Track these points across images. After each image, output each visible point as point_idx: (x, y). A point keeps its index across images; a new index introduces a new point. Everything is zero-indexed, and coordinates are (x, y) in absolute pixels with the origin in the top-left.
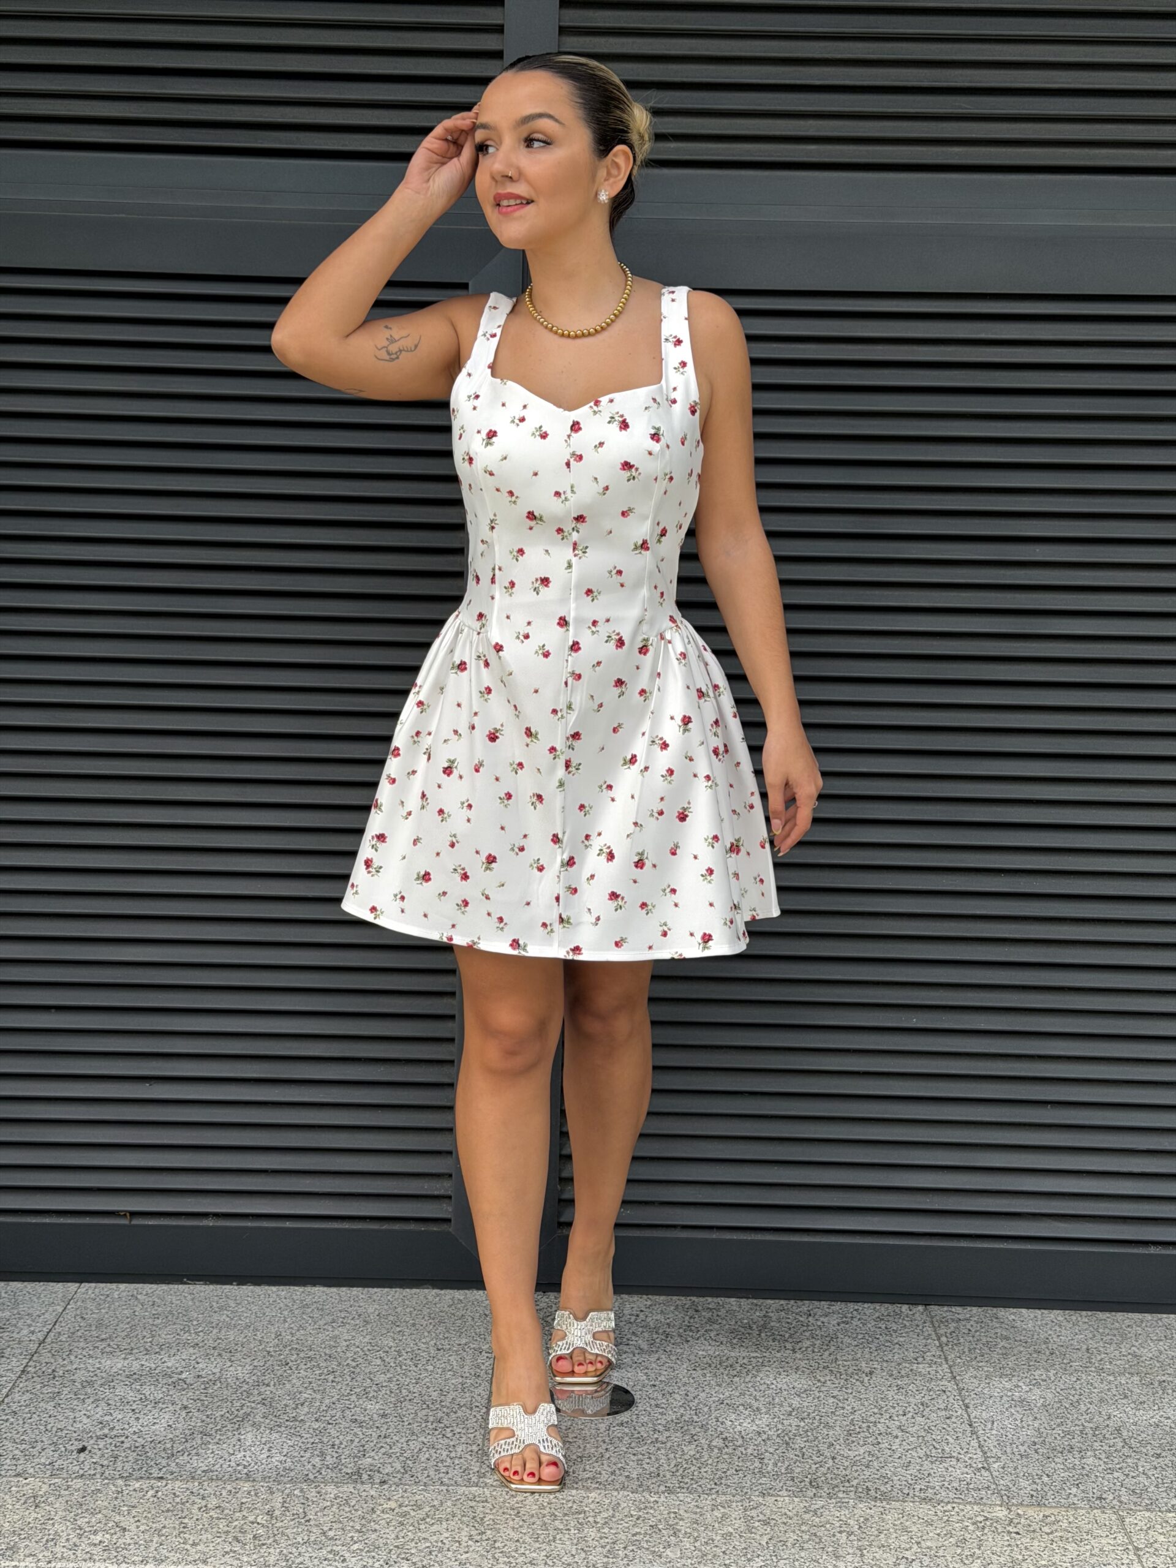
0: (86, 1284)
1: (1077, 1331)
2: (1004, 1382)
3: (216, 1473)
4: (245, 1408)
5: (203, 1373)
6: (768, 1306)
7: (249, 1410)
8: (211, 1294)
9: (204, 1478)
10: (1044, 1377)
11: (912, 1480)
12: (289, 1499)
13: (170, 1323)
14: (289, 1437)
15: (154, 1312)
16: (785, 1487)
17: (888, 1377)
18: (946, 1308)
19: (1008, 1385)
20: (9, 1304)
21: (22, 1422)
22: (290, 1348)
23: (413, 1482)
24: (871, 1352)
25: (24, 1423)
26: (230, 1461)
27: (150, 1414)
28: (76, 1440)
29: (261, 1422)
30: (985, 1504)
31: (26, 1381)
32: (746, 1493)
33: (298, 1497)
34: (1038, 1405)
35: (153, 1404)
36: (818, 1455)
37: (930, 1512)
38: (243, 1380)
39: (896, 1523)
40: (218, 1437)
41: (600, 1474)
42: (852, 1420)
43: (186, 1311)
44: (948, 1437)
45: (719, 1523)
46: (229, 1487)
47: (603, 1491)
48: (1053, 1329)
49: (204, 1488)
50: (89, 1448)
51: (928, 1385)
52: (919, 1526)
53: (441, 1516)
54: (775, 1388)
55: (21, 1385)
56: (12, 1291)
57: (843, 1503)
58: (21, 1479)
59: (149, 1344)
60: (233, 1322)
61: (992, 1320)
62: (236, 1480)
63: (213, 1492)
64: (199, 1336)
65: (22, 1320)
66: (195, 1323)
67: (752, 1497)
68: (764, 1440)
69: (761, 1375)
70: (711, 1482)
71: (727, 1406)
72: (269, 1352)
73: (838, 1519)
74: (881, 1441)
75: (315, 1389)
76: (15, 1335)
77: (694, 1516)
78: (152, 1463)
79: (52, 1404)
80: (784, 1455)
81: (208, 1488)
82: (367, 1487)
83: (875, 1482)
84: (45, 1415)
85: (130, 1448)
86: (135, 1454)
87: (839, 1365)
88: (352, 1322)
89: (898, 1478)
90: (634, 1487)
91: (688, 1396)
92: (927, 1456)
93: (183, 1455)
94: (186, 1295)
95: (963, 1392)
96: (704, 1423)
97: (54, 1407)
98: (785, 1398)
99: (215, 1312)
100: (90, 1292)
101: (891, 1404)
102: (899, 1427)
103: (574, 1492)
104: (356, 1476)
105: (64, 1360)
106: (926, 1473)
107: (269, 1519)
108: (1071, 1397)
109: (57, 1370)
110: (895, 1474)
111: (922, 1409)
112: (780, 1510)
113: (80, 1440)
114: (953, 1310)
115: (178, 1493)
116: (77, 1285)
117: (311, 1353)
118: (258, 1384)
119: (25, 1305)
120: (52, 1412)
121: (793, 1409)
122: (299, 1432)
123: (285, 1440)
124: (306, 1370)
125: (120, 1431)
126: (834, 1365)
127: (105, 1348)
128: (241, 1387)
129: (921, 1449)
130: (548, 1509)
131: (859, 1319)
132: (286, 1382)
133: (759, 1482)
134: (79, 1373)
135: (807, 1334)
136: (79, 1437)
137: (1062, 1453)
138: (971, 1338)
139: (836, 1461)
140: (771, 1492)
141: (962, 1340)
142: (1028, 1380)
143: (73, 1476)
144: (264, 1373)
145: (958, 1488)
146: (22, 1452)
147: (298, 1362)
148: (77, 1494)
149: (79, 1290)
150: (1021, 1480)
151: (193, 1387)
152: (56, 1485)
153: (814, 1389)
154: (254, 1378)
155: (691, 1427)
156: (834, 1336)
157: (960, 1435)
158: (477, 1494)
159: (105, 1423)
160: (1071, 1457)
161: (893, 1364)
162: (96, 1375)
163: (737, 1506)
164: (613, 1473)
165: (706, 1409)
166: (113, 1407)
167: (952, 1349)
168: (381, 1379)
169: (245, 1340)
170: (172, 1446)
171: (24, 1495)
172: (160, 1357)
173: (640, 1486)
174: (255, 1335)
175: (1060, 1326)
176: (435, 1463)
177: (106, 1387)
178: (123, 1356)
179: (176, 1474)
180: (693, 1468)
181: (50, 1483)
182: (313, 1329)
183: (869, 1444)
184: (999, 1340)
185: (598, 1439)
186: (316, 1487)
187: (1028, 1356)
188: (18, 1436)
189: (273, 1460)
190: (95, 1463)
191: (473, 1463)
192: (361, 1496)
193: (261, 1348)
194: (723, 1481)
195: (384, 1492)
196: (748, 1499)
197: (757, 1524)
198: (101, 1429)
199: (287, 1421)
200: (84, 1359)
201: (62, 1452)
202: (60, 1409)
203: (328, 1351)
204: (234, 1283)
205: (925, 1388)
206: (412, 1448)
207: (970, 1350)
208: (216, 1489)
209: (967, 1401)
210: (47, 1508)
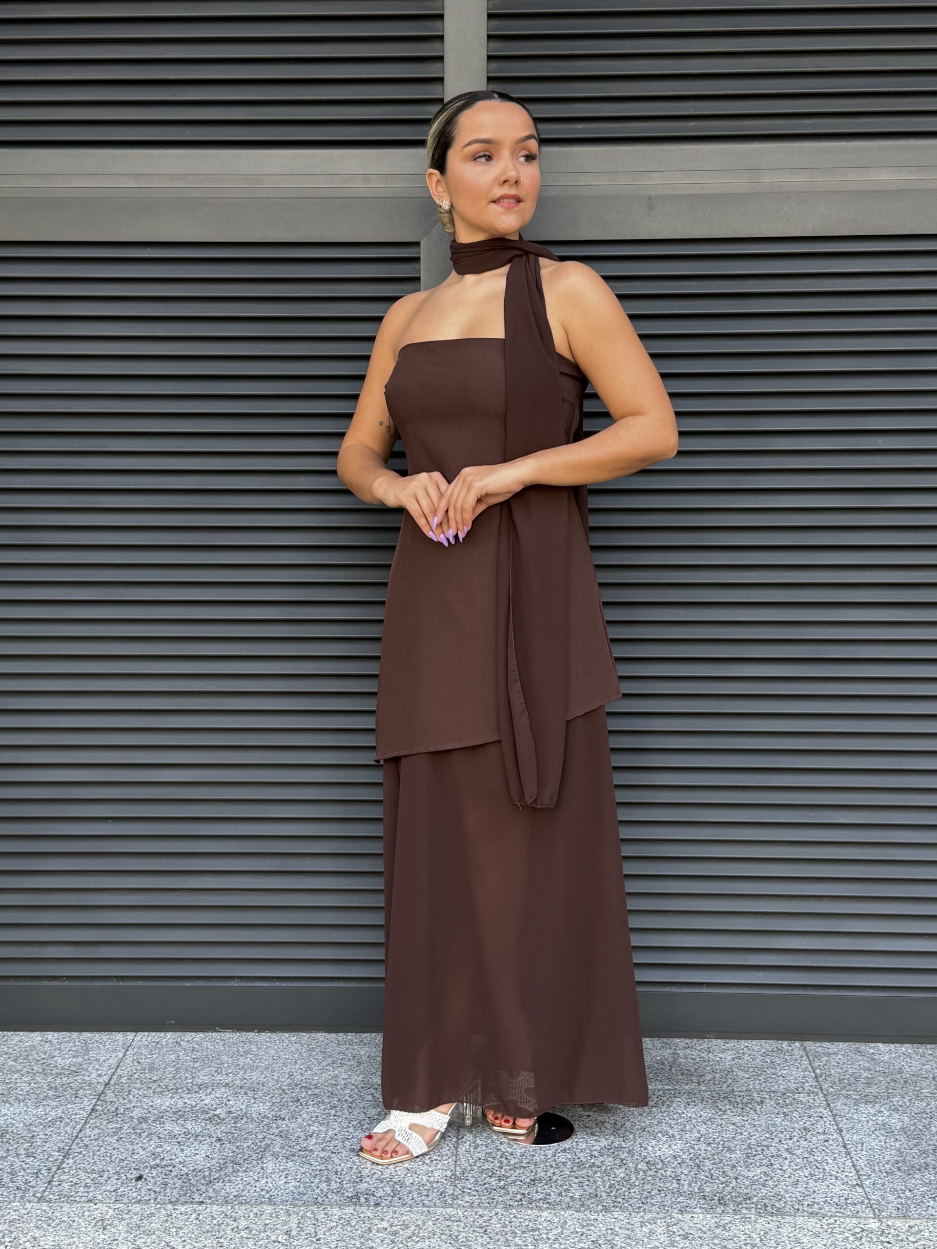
0: (141, 1033)
1: (924, 1062)
2: (869, 1109)
3: (245, 1198)
4: (266, 1139)
5: (233, 1109)
6: (676, 1045)
7: (270, 1141)
8: (238, 1040)
9: (235, 1202)
10: (900, 1103)
11: (801, 1196)
12: (303, 1220)
13: (206, 1066)
14: (302, 1165)
15: (194, 1056)
16: (698, 1205)
17: (775, 1106)
18: (818, 1044)
19: (872, 1111)
20: (82, 1051)
21: (92, 1154)
22: (300, 1086)
23: (401, 1204)
24: (761, 1084)
25: (94, 1155)
26: (255, 1187)
27: (192, 1146)
28: (134, 1169)
29: (279, 1152)
30: (860, 1217)
31: (95, 1118)
32: (668, 1211)
33: (310, 1218)
34: (898, 1128)
35: (194, 1138)
36: (724, 1176)
37: (817, 1225)
38: (264, 1115)
39: (790, 1235)
40: (246, 1166)
41: (550, 1195)
42: (749, 1144)
43: (218, 1055)
44: (827, 1158)
45: (648, 1238)
46: (255, 1210)
47: (552, 1211)
48: (905, 1060)
49: (236, 1211)
50: (145, 1176)
51: (808, 1112)
52: (808, 1238)
53: (424, 1234)
54: (686, 1117)
55: (91, 1122)
56: (84, 1040)
57: (746, 1218)
58: (92, 1204)
59: (190, 1084)
60: (255, 1064)
61: (855, 1054)
62: (261, 1203)
63: (242, 1215)
64: (229, 1077)
65: (92, 1065)
66: (226, 1065)
67: (673, 1214)
68: (679, 1164)
69: (674, 1106)
70: (639, 1202)
71: (648, 1134)
72: (284, 1090)
73: (743, 1233)
74: (773, 1162)
75: (321, 1122)
76: (86, 1078)
77: (627, 1232)
78: (194, 1189)
79: (115, 1138)
80: (696, 1176)
81: (238, 1211)
82: (364, 1209)
83: (771, 1199)
84: (110, 1148)
85: (176, 1176)
86: (181, 1181)
87: (735, 1096)
88: (349, 1063)
89: (789, 1195)
90: (578, 1207)
91: (616, 1125)
92: (811, 1174)
93: (218, 1182)
94: (219, 1041)
95: (837, 1118)
96: (630, 1148)
97: (117, 1140)
98: (694, 1126)
99: (241, 1056)
100: (144, 1041)
101: (779, 1129)
102: (787, 1150)
103: (529, 1212)
104: (355, 1200)
105: (124, 1099)
106: (811, 1190)
107: (287, 1238)
108: (924, 1121)
109: (119, 1108)
110: (786, 1192)
111: (804, 1134)
112: (696, 1226)
113: (138, 1170)
114: (824, 1045)
115: (215, 1216)
116: (134, 1034)
117: (317, 1091)
118: (277, 1118)
119: (94, 1052)
120: (116, 1145)
121: (701, 1135)
122: (309, 1160)
123: (298, 1168)
124: (313, 1106)
125: (169, 1161)
126: (731, 1096)
127: (156, 1088)
128: (262, 1121)
129: (807, 1169)
130: (509, 1227)
131: (749, 1055)
132: (298, 1116)
133: (678, 1201)
134: (137, 1110)
135: (708, 1068)
136: (137, 1167)
137: (919, 1170)
138: (839, 1070)
139: (739, 1181)
140: (688, 1209)
141: (832, 1072)
142: (888, 1106)
143: (133, 1201)
144: (281, 1108)
145: (839, 1203)
146: (92, 1180)
147: (307, 1099)
148: (135, 1217)
149: (135, 1039)
150: (888, 1195)
151: (225, 1121)
152: (120, 1209)
153: (717, 1117)
154: (273, 1113)
155: (620, 1153)
156: (730, 1070)
157: (837, 1155)
158: (452, 1214)
159: (157, 1154)
160: (927, 1174)
161: (779, 1094)
162: (149, 1112)
163: (661, 1222)
164: (560, 1194)
165: (631, 1136)
166: (163, 1140)
167: (825, 1079)
168: (373, 1113)
169: (265, 1080)
170: (210, 1174)
171: (94, 1218)
172: (199, 1096)
173: (582, 1206)
174: (273, 1075)
175: (911, 1058)
176: (418, 1187)
177: (158, 1122)
178: (170, 1095)
179: (213, 1199)
180: (624, 1189)
181: (115, 1207)
182: (318, 1070)
183: (764, 1165)
184: (863, 1072)
185: (546, 1164)
186: (324, 1210)
187: (887, 1085)
188: (89, 1166)
189: (290, 1185)
190: (150, 1190)
191: (448, 1187)
192: (360, 1217)
193: (277, 1086)
194: (648, 1200)
195: (378, 1214)
196: (670, 1216)
197: (678, 1238)
198: (154, 1159)
199: (300, 1150)
200: (140, 1098)
201: (123, 1180)
202: (122, 1142)
203: (330, 1089)
204: (256, 1031)
205: (806, 1115)
206: (399, 1174)
207: (840, 1080)
208: (245, 1212)
209: (840, 1126)
210: (112, 1230)
